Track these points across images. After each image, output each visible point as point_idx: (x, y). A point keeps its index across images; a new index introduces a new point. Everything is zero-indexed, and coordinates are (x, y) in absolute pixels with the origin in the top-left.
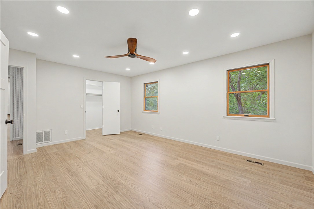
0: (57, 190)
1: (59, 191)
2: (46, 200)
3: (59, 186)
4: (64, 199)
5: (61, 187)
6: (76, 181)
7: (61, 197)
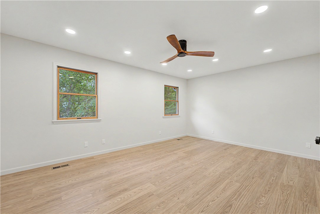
0: (261, 206)
1: (260, 203)
2: (277, 207)
3: (255, 207)
4: (263, 195)
5: (255, 204)
6: (238, 197)
7: (263, 198)
